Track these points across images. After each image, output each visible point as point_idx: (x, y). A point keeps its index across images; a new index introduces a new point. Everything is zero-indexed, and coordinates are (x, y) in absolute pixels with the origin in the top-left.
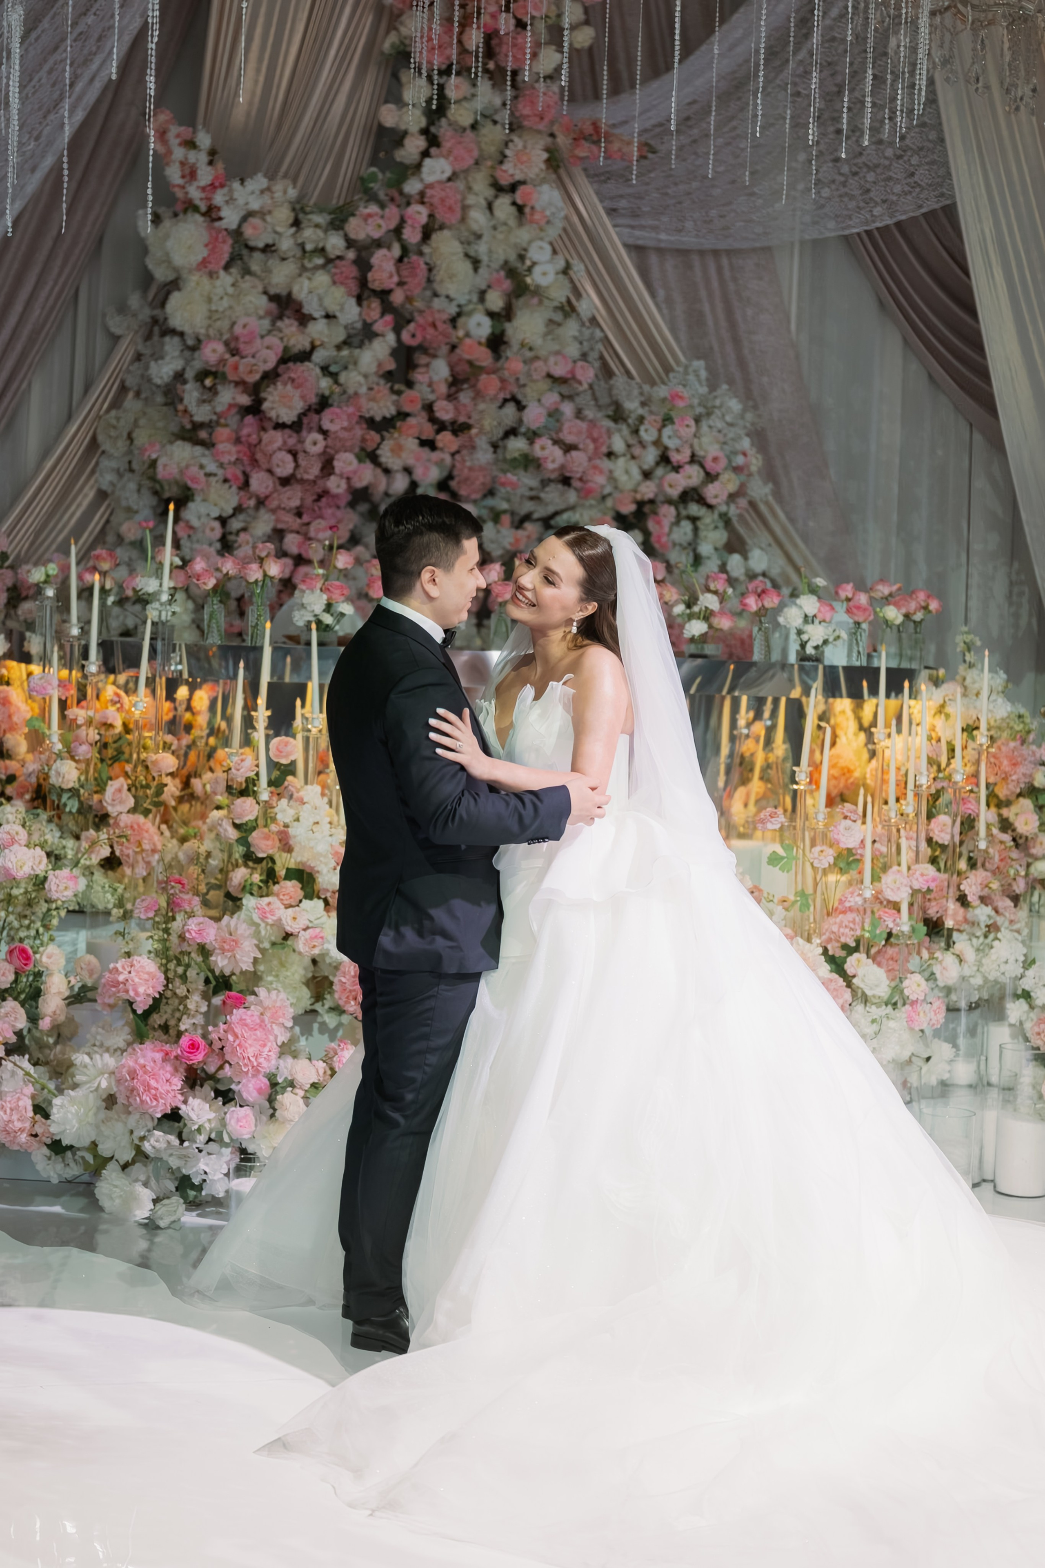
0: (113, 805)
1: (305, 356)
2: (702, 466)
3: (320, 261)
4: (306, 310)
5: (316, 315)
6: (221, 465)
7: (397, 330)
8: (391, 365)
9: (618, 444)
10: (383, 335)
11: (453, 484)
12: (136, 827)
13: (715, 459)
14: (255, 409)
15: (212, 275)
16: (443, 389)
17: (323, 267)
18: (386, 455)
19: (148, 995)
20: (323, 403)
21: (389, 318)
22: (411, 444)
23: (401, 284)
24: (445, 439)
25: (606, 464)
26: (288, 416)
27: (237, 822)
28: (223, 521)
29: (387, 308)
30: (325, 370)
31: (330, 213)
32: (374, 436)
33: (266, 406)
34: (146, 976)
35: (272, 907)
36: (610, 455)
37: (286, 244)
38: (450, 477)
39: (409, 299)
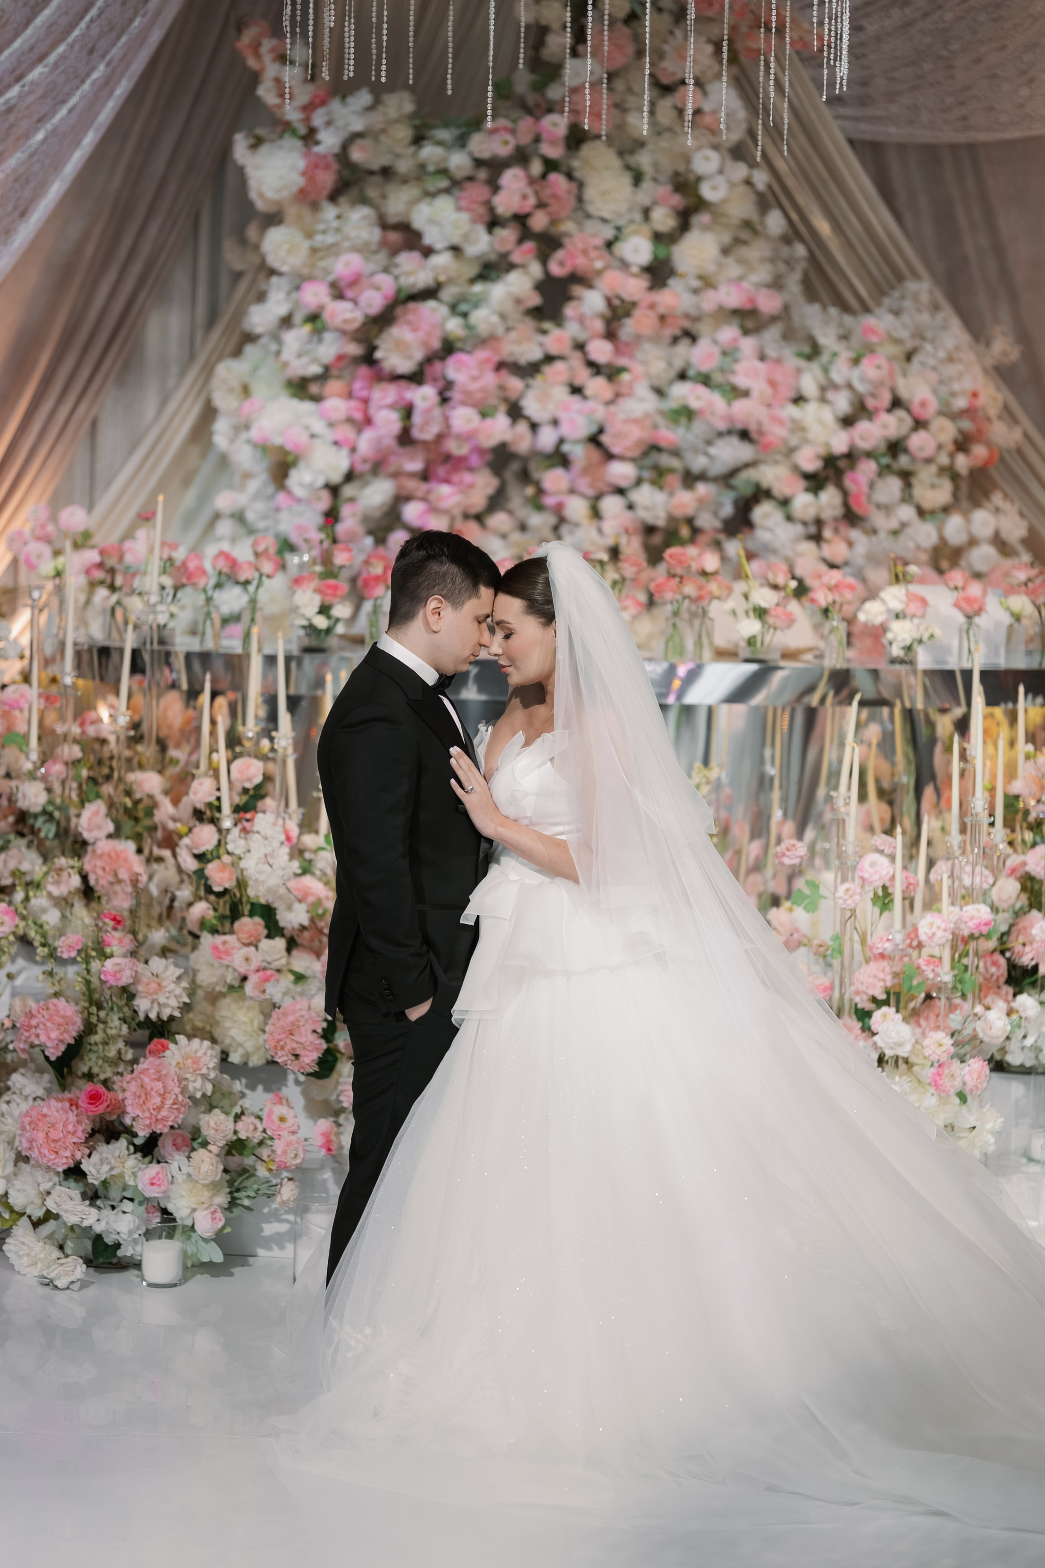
0: (90, 831)
1: (430, 293)
2: (908, 410)
3: (444, 183)
4: (427, 240)
5: (438, 246)
6: (331, 425)
7: (544, 259)
8: (535, 300)
9: (809, 384)
10: (523, 266)
11: (605, 439)
12: (113, 854)
13: (923, 404)
14: (369, 359)
15: (315, 206)
16: (599, 326)
17: (447, 191)
18: (531, 406)
19: (62, 1041)
20: (448, 348)
21: (529, 245)
22: (561, 393)
23: (541, 205)
24: (596, 386)
25: (792, 411)
26: (404, 365)
27: (196, 852)
28: (334, 490)
29: (526, 234)
30: (453, 308)
31: (458, 127)
32: (515, 384)
33: (378, 355)
34: (60, 1020)
35: (227, 946)
36: (799, 399)
37: (403, 166)
38: (601, 431)
39: (554, 222)
